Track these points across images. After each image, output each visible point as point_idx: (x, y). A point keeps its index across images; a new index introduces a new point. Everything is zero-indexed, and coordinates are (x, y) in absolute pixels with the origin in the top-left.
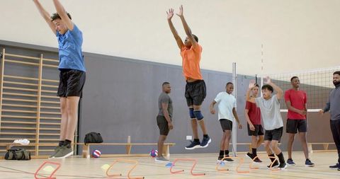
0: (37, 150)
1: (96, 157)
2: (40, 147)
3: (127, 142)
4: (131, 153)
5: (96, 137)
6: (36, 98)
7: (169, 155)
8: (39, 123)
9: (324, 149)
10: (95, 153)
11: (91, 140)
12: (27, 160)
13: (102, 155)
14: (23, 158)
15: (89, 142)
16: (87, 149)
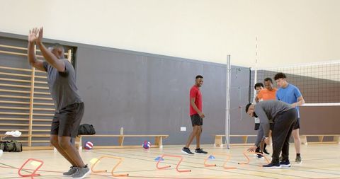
0: (30, 141)
1: (89, 149)
2: (33, 138)
3: (119, 134)
4: (124, 145)
5: (88, 129)
6: (29, 89)
7: (161, 146)
8: (32, 114)
9: (319, 141)
10: (87, 145)
11: (83, 132)
12: (19, 151)
13: (94, 147)
14: (14, 150)
15: (82, 134)
16: (79, 141)
